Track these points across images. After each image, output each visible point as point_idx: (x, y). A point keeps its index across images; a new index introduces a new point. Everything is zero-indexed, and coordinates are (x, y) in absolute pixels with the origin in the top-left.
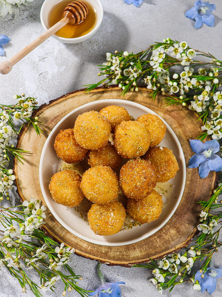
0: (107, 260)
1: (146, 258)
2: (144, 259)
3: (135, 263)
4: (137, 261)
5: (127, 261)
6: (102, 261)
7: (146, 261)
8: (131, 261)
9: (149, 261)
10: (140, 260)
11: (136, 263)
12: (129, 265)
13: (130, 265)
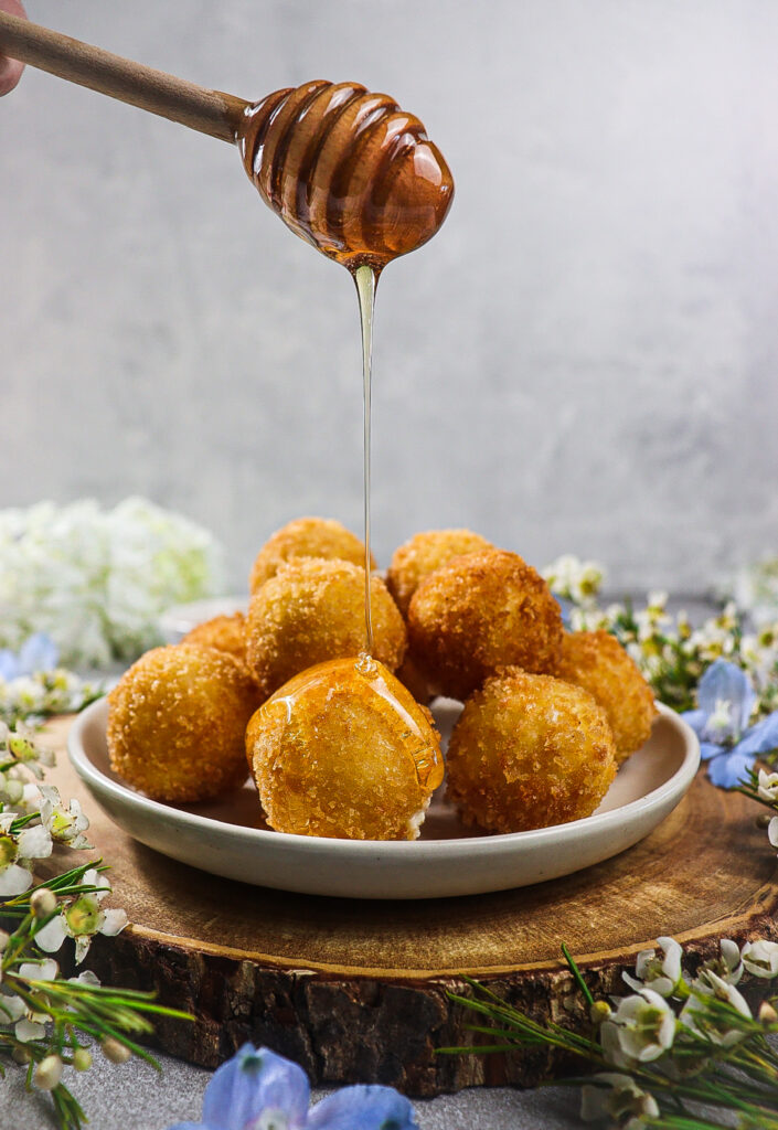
0: (301, 962)
1: (537, 961)
2: (522, 963)
3: (472, 977)
4: (484, 970)
5: (422, 969)
6: (274, 964)
7: (536, 972)
8: (447, 968)
9: (555, 971)
10: (502, 967)
11: (478, 977)
12: (435, 982)
13: (442, 982)
